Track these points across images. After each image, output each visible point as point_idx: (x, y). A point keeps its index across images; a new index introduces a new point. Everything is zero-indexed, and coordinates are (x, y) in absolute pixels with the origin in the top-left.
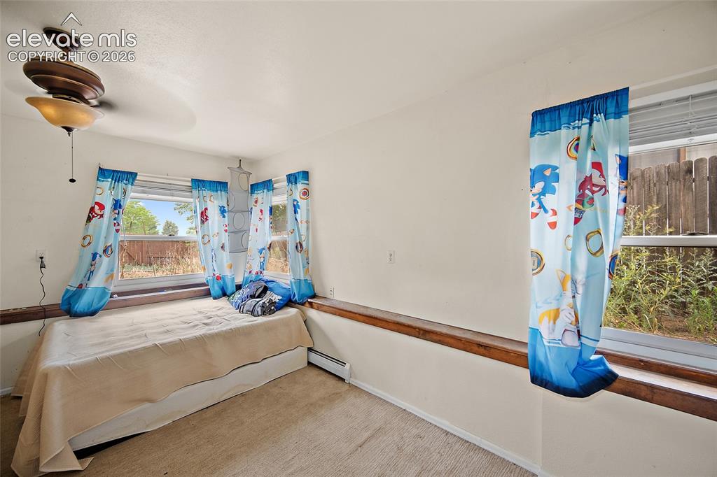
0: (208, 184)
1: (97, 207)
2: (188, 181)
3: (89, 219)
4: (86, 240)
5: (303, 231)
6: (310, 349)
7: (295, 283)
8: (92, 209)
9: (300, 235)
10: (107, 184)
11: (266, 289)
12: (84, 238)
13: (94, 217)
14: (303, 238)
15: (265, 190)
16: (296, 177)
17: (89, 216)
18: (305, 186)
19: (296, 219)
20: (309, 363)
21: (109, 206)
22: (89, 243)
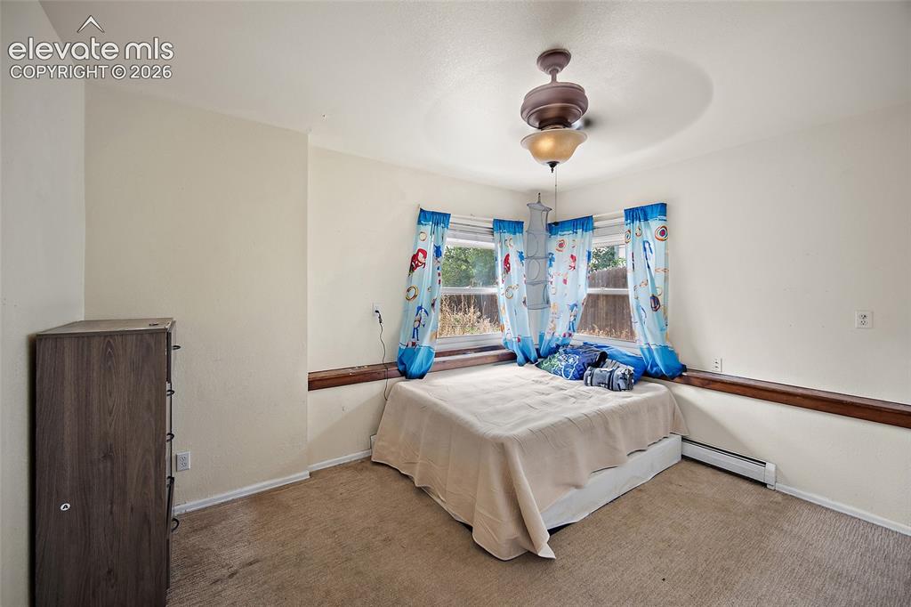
0: (506, 224)
1: (421, 255)
2: (489, 222)
3: (412, 269)
4: (410, 294)
5: (659, 282)
6: (684, 439)
7: (657, 349)
8: (415, 257)
9: (654, 288)
10: (428, 228)
11: (604, 356)
12: (408, 291)
13: (417, 266)
14: (659, 291)
15: (580, 231)
16: (645, 212)
17: (412, 265)
18: (661, 224)
19: (649, 267)
20: (684, 457)
21: (431, 252)
22: (415, 296)
